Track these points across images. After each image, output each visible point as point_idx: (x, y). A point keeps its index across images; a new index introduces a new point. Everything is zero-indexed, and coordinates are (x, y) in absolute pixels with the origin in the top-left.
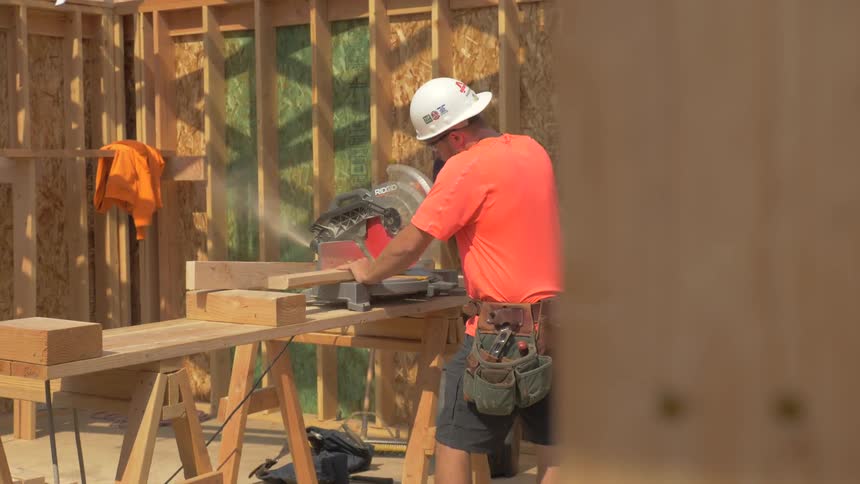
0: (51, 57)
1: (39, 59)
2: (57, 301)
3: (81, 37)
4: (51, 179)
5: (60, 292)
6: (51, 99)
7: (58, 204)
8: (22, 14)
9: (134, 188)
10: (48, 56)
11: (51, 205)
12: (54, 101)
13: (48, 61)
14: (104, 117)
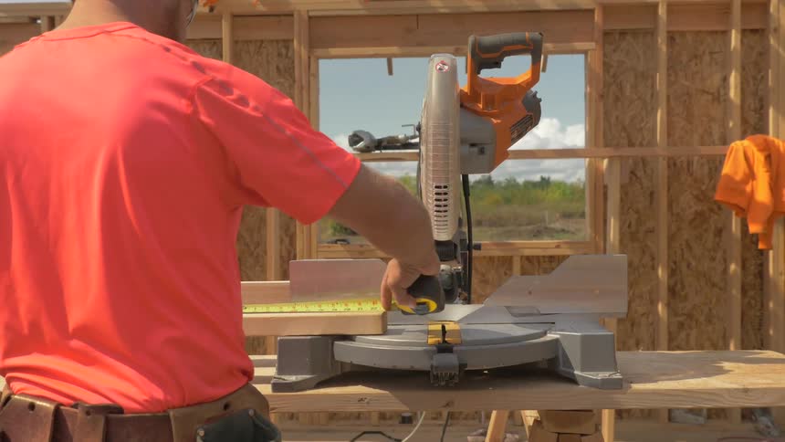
0: (711, 53)
1: (696, 57)
2: (710, 310)
3: (739, 28)
4: (707, 181)
5: (714, 300)
6: (710, 97)
7: (715, 207)
8: (662, 11)
9: (748, 188)
10: (707, 52)
11: (705, 208)
12: (713, 100)
13: (707, 58)
14: (771, 111)
